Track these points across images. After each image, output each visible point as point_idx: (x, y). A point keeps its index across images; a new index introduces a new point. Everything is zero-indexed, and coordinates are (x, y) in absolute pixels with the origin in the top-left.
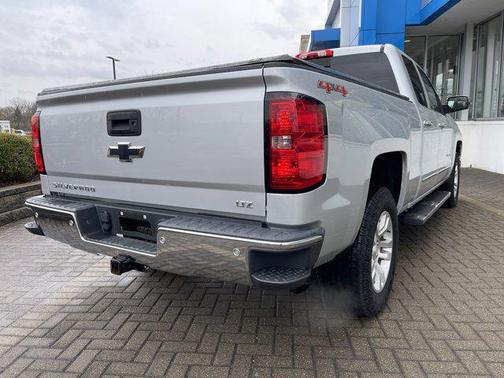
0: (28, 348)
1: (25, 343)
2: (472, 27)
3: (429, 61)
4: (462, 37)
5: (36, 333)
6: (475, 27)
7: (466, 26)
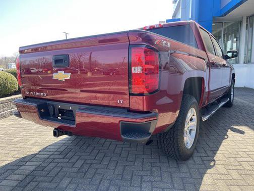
0: (54, 159)
1: (52, 157)
2: (246, 18)
3: (224, 34)
4: (240, 23)
5: (56, 153)
6: (247, 18)
7: (243, 17)
